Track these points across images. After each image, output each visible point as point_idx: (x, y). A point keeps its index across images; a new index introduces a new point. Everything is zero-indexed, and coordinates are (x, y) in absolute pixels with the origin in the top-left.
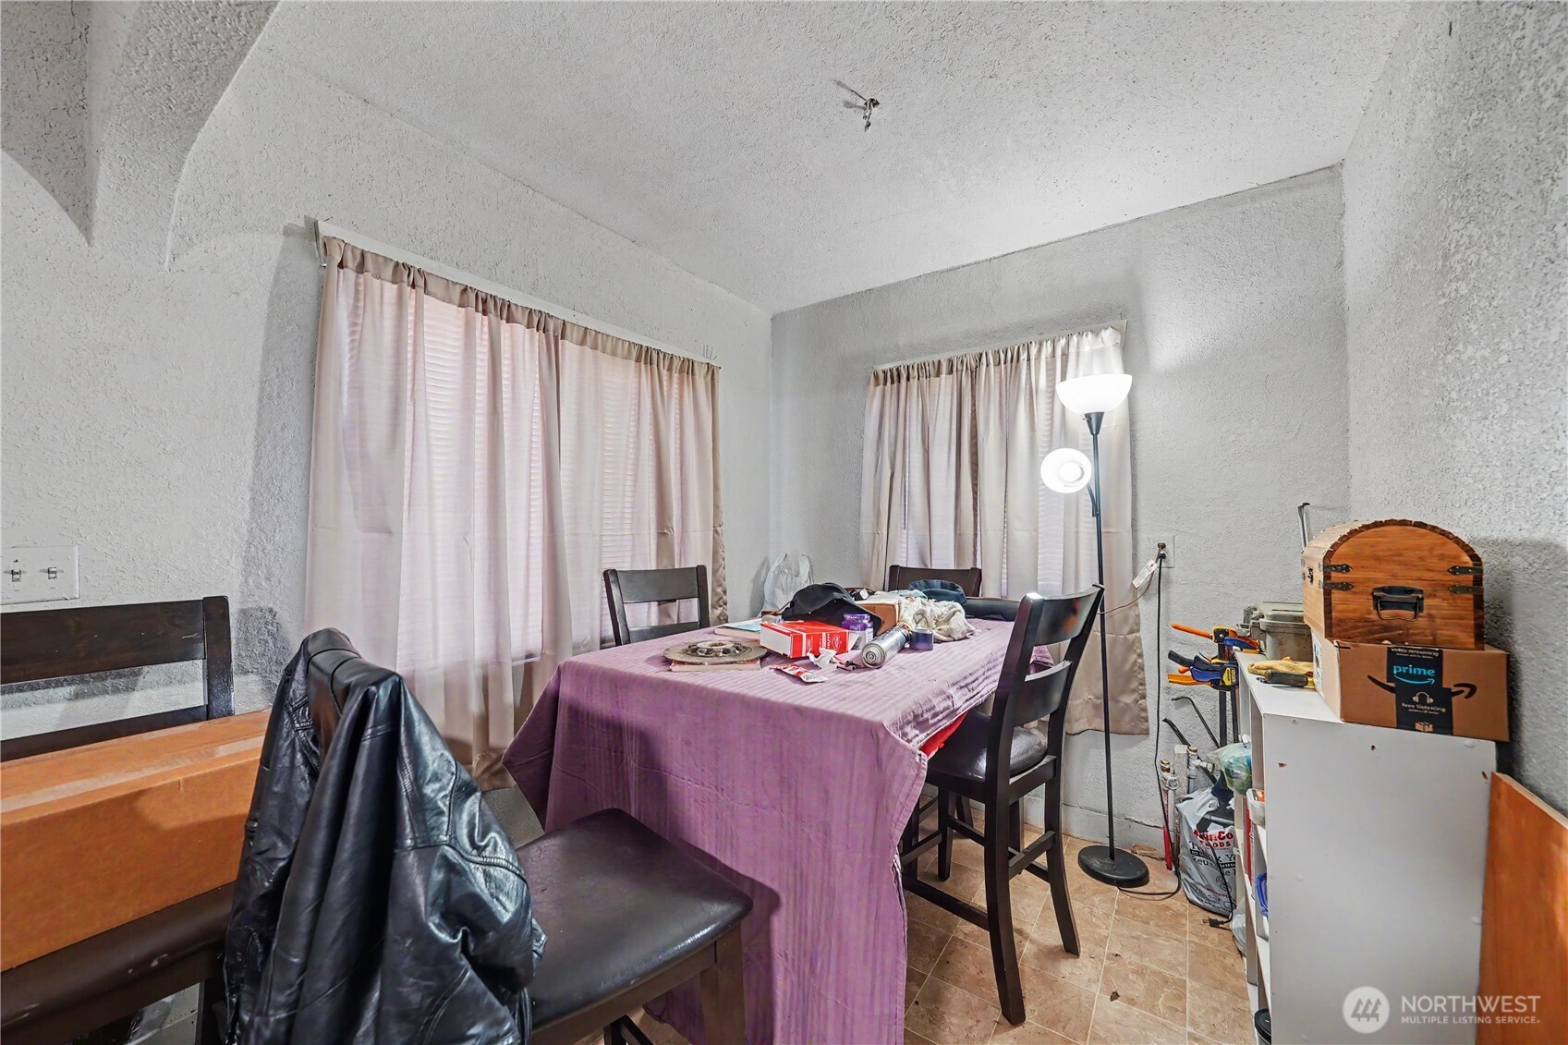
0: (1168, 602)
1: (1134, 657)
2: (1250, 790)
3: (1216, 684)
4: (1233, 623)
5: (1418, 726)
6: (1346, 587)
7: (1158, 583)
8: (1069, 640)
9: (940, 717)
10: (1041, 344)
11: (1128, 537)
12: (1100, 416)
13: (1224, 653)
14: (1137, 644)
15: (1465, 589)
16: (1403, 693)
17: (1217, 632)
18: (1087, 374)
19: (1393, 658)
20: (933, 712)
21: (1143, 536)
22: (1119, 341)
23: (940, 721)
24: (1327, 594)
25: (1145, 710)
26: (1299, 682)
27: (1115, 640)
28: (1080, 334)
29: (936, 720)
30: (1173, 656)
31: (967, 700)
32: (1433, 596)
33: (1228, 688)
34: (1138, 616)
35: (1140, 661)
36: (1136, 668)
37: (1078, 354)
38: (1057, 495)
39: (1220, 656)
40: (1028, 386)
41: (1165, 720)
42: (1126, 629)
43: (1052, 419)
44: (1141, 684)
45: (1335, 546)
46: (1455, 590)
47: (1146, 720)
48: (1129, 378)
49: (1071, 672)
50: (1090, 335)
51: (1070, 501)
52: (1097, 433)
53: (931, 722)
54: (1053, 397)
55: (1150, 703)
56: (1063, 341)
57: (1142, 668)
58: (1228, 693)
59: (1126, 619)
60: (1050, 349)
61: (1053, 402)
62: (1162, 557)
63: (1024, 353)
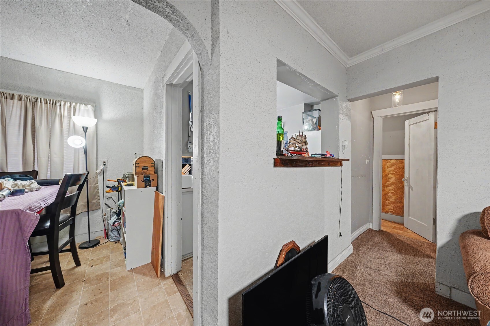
0: (106, 176)
1: (96, 190)
2: (123, 207)
3: (117, 191)
4: (121, 177)
5: (147, 187)
6: (138, 167)
7: (104, 171)
8: (79, 185)
9: (37, 208)
10: (65, 102)
11: (95, 160)
12: (87, 128)
13: (119, 184)
14: (97, 187)
15: (153, 166)
16: (145, 182)
17: (118, 180)
18: (83, 116)
19: (144, 177)
20: (35, 207)
21: (99, 160)
22: (93, 109)
23: (37, 209)
24: (136, 168)
25: (99, 203)
26: (132, 185)
27: (90, 187)
28: (80, 104)
29: (36, 209)
30: (107, 187)
31: (44, 205)
32: (149, 167)
33: (120, 191)
34: (98, 180)
35: (98, 191)
36: (97, 193)
37: (79, 109)
38: (72, 148)
39: (118, 185)
40: (60, 114)
41: (105, 204)
42: (94, 183)
43: (70, 125)
44: (98, 197)
45: (137, 160)
46: (152, 166)
47: (100, 205)
48: (96, 120)
49: (79, 194)
50: (84, 105)
51: (76, 150)
52: (86, 132)
53: (34, 209)
54: (70, 119)
55: (101, 201)
56: (74, 104)
57: (99, 193)
58: (120, 192)
59: (94, 181)
60: (69, 105)
61: (70, 121)
62: (105, 165)
63: (58, 103)
